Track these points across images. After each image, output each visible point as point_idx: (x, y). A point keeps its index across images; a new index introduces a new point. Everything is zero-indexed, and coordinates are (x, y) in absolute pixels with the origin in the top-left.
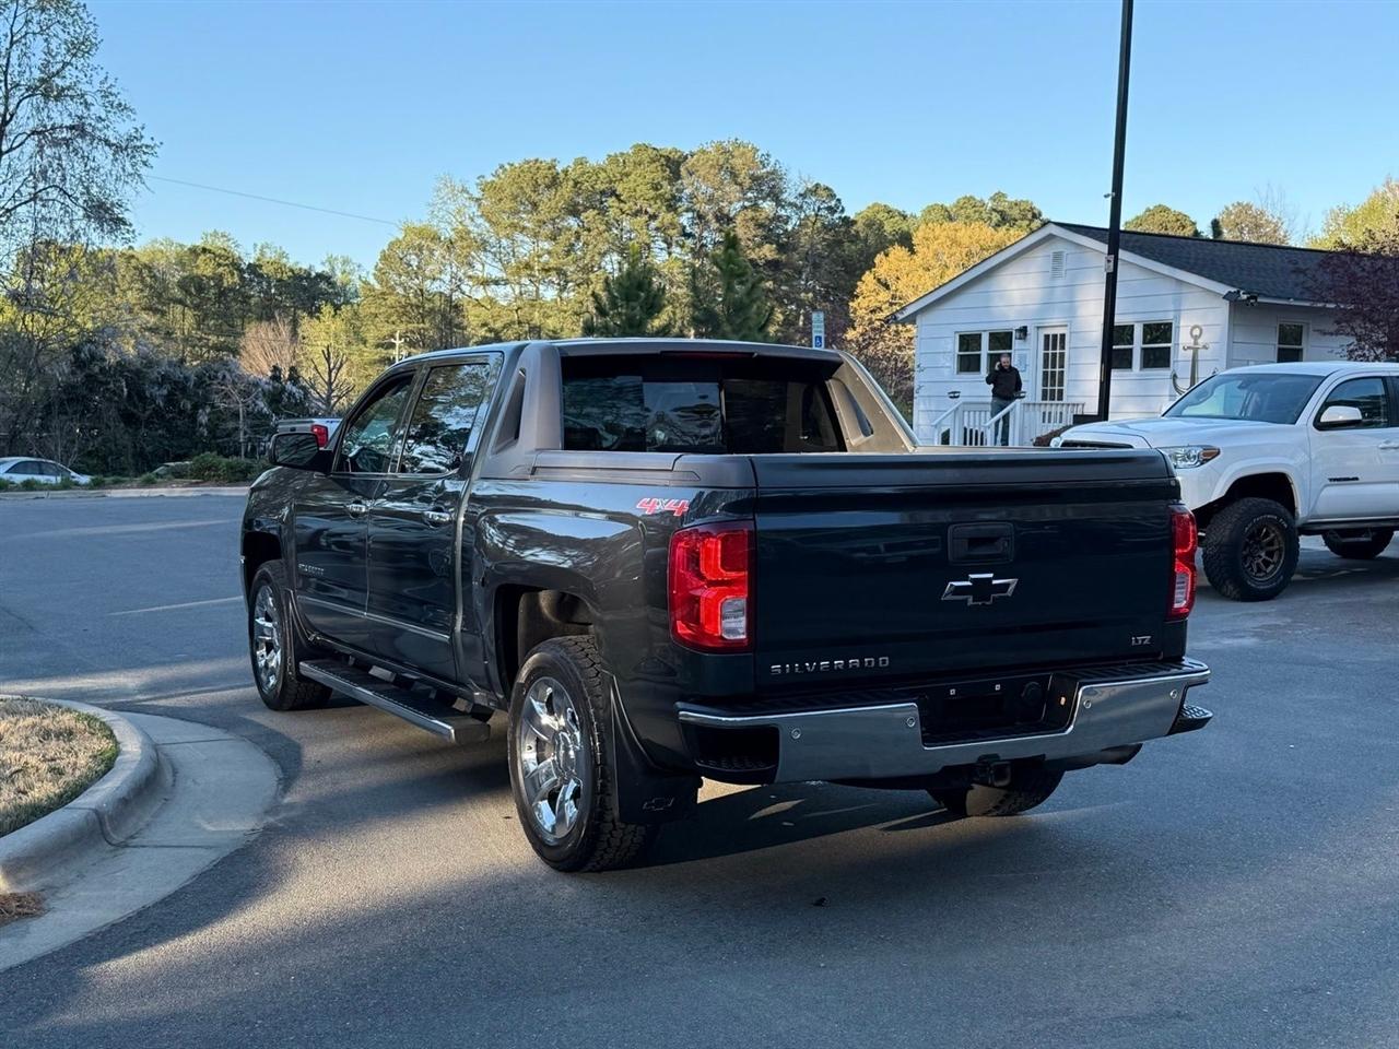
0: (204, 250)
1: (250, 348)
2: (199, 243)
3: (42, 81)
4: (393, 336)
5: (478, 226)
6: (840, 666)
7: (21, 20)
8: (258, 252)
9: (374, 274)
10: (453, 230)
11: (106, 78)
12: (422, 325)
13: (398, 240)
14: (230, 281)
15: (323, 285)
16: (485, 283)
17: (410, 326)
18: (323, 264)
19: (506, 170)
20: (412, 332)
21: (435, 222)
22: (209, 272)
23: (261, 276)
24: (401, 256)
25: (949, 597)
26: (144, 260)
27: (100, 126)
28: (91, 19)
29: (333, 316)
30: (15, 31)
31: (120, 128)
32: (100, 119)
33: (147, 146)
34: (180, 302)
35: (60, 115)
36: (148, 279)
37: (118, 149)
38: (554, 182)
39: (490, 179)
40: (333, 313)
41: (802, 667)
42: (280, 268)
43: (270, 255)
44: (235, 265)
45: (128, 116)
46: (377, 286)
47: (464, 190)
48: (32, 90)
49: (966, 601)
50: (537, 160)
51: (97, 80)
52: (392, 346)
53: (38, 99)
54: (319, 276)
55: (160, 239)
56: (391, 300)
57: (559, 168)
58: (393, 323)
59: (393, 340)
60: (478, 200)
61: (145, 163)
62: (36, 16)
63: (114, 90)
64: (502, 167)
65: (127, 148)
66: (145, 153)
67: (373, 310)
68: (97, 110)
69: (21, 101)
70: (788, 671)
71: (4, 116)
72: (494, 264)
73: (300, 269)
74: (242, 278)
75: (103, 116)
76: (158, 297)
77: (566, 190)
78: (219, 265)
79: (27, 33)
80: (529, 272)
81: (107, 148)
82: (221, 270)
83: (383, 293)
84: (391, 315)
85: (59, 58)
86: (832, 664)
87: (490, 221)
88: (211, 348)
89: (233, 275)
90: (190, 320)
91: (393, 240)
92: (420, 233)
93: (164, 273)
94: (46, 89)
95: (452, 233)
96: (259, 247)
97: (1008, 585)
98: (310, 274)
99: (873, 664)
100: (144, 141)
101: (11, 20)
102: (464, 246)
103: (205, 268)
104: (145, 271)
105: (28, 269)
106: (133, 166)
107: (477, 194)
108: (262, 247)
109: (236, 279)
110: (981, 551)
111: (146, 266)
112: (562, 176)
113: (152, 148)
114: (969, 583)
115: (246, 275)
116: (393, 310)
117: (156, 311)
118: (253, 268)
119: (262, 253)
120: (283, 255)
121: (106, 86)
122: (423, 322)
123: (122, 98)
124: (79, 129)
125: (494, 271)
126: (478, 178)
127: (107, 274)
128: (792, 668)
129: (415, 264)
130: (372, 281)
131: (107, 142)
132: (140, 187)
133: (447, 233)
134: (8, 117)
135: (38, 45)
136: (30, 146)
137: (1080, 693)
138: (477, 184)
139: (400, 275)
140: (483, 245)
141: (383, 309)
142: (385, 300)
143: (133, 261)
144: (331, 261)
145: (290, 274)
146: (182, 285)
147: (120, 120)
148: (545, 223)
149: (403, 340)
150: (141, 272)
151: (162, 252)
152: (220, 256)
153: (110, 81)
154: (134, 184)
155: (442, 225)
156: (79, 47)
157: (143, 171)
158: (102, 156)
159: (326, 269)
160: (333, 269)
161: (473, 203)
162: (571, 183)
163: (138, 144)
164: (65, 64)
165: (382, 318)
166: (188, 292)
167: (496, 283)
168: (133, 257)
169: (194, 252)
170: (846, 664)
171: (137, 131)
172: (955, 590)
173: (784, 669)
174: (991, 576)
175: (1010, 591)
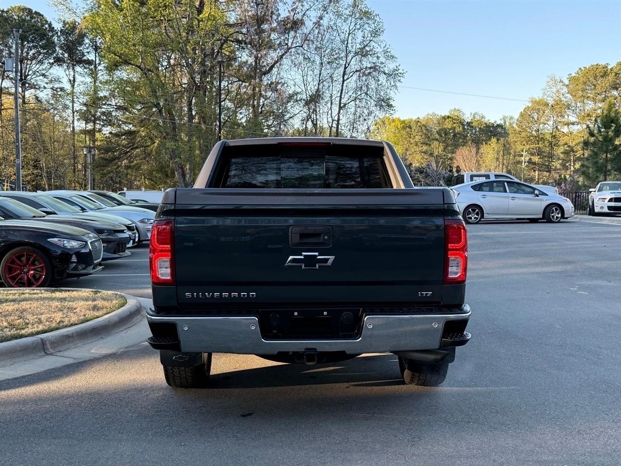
0: (448, 117)
1: (458, 158)
2: (448, 114)
3: (361, 49)
4: (523, 151)
5: (565, 98)
6: (226, 296)
7: (353, 24)
8: (472, 116)
9: (516, 123)
10: (553, 100)
11: (386, 45)
12: (538, 145)
13: (528, 107)
14: (458, 130)
15: (499, 130)
16: (568, 124)
17: (532, 146)
18: (501, 120)
19: (582, 70)
20: (533, 149)
21: (545, 97)
22: (449, 127)
23: (472, 127)
24: (529, 114)
25: (290, 264)
26: (424, 123)
27: (382, 66)
28: (381, 20)
29: (497, 143)
30: (350, 29)
31: (390, 66)
32: (382, 63)
33: (400, 73)
34: (437, 140)
35: (367, 63)
36: (424, 131)
37: (389, 75)
38: (605, 75)
39: (574, 75)
40: (496, 141)
41: (203, 295)
42: (480, 123)
43: (478, 118)
44: (462, 123)
45: (395, 61)
46: (517, 128)
47: (561, 81)
48: (356, 54)
49: (301, 266)
50: (597, 65)
51: (383, 46)
52: (522, 155)
53: (358, 57)
54: (498, 126)
55: (431, 113)
56: (523, 134)
57: (609, 67)
58: (524, 145)
59: (522, 153)
60: (567, 85)
61: (399, 81)
62: (359, 22)
63: (389, 50)
64: (580, 69)
65: (394, 75)
66: (399, 76)
67: (515, 139)
68: (382, 59)
69: (352, 58)
70: (195, 296)
71: (345, 65)
72: (573, 115)
73: (490, 123)
74: (464, 128)
75: (384, 62)
76: (428, 139)
77: (611, 78)
78: (454, 123)
79: (355, 30)
80: (589, 118)
81: (384, 75)
82: (455, 125)
83: (520, 132)
84: (523, 142)
85: (368, 39)
86: (221, 295)
87: (572, 95)
88: (449, 159)
89: (459, 127)
90: (441, 148)
91: (525, 107)
92: (538, 103)
93: (431, 128)
94: (363, 53)
95: (553, 102)
96: (473, 114)
97: (328, 259)
98: (494, 125)
99: (246, 296)
100: (399, 71)
101: (349, 25)
102: (559, 108)
103: (448, 125)
104: (423, 128)
105: (352, 129)
106: (394, 82)
107: (567, 82)
108: (474, 115)
109: (461, 129)
110: (308, 240)
111: (424, 125)
112: (609, 70)
113: (403, 74)
114: (302, 257)
115: (466, 127)
116: (524, 139)
117: (427, 144)
118: (469, 124)
119: (474, 118)
120: (483, 117)
121: (386, 49)
122: (538, 144)
123: (392, 53)
124: (374, 68)
125: (573, 119)
126: (568, 75)
127: (408, 129)
128: (198, 295)
129: (536, 117)
130: (515, 126)
131: (385, 74)
132: (396, 91)
133: (551, 102)
134: (347, 65)
135: (359, 34)
136: (355, 77)
137: (365, 319)
138: (568, 78)
139: (529, 123)
140: (568, 107)
141: (520, 139)
142: (520, 134)
143: (419, 123)
144: (504, 118)
145: (485, 125)
146: (439, 133)
147: (391, 63)
148: (598, 94)
149: (527, 153)
150: (422, 128)
151: (431, 119)
152: (455, 119)
153: (387, 47)
154: (394, 90)
155: (548, 98)
156: (376, 33)
157: (398, 84)
158: (382, 78)
159: (502, 122)
160: (505, 123)
161: (565, 87)
162: (614, 74)
163: (397, 72)
164: (371, 41)
165: (518, 143)
166: (441, 136)
167: (573, 124)
168: (419, 122)
169: (444, 118)
170: (230, 295)
171: (397, 67)
172: (294, 260)
173: (193, 295)
174: (317, 254)
175: (330, 263)
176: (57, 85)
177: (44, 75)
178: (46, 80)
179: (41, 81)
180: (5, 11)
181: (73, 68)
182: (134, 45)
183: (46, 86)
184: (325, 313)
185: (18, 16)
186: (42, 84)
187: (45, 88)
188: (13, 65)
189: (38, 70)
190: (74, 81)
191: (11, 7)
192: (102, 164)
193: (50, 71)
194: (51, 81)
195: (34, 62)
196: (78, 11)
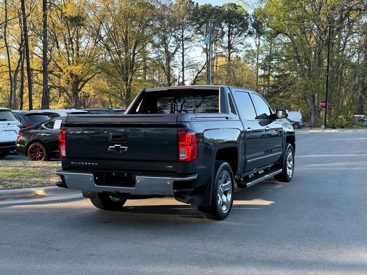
6: (86, 164)
25: (110, 150)
41: (78, 163)
49: (114, 151)
86: (84, 164)
97: (125, 148)
99: (94, 165)
114: (114, 147)
128: (76, 163)
137: (136, 178)
170: (88, 164)
172: (111, 148)
173: (74, 163)
174: (120, 145)
175: (126, 150)
176: (249, 49)
177: (241, 43)
178: (242, 46)
179: (239, 47)
180: (221, 7)
181: (259, 37)
182: (284, 21)
183: (243, 50)
184: (126, 174)
185: (228, 9)
186: (240, 49)
187: (241, 51)
188: (208, 41)
189: (238, 40)
190: (259, 45)
191: (224, 4)
192: (269, 96)
193: (245, 40)
194: (246, 47)
195: (236, 36)
196: (250, 4)
